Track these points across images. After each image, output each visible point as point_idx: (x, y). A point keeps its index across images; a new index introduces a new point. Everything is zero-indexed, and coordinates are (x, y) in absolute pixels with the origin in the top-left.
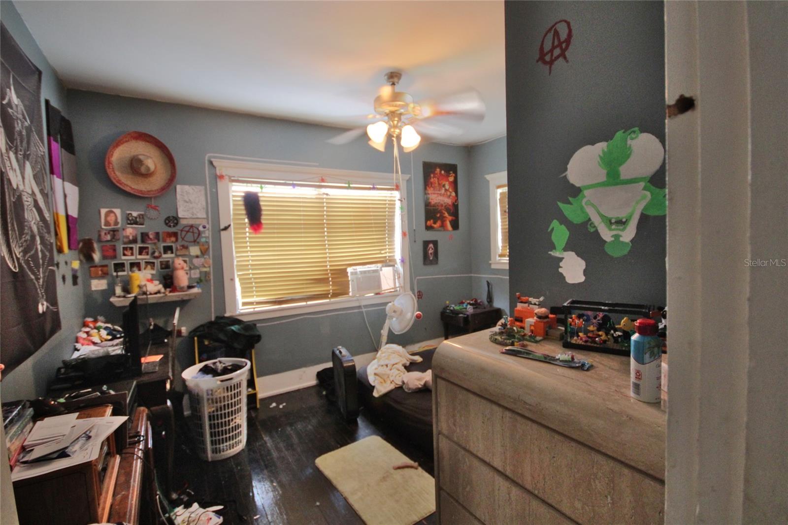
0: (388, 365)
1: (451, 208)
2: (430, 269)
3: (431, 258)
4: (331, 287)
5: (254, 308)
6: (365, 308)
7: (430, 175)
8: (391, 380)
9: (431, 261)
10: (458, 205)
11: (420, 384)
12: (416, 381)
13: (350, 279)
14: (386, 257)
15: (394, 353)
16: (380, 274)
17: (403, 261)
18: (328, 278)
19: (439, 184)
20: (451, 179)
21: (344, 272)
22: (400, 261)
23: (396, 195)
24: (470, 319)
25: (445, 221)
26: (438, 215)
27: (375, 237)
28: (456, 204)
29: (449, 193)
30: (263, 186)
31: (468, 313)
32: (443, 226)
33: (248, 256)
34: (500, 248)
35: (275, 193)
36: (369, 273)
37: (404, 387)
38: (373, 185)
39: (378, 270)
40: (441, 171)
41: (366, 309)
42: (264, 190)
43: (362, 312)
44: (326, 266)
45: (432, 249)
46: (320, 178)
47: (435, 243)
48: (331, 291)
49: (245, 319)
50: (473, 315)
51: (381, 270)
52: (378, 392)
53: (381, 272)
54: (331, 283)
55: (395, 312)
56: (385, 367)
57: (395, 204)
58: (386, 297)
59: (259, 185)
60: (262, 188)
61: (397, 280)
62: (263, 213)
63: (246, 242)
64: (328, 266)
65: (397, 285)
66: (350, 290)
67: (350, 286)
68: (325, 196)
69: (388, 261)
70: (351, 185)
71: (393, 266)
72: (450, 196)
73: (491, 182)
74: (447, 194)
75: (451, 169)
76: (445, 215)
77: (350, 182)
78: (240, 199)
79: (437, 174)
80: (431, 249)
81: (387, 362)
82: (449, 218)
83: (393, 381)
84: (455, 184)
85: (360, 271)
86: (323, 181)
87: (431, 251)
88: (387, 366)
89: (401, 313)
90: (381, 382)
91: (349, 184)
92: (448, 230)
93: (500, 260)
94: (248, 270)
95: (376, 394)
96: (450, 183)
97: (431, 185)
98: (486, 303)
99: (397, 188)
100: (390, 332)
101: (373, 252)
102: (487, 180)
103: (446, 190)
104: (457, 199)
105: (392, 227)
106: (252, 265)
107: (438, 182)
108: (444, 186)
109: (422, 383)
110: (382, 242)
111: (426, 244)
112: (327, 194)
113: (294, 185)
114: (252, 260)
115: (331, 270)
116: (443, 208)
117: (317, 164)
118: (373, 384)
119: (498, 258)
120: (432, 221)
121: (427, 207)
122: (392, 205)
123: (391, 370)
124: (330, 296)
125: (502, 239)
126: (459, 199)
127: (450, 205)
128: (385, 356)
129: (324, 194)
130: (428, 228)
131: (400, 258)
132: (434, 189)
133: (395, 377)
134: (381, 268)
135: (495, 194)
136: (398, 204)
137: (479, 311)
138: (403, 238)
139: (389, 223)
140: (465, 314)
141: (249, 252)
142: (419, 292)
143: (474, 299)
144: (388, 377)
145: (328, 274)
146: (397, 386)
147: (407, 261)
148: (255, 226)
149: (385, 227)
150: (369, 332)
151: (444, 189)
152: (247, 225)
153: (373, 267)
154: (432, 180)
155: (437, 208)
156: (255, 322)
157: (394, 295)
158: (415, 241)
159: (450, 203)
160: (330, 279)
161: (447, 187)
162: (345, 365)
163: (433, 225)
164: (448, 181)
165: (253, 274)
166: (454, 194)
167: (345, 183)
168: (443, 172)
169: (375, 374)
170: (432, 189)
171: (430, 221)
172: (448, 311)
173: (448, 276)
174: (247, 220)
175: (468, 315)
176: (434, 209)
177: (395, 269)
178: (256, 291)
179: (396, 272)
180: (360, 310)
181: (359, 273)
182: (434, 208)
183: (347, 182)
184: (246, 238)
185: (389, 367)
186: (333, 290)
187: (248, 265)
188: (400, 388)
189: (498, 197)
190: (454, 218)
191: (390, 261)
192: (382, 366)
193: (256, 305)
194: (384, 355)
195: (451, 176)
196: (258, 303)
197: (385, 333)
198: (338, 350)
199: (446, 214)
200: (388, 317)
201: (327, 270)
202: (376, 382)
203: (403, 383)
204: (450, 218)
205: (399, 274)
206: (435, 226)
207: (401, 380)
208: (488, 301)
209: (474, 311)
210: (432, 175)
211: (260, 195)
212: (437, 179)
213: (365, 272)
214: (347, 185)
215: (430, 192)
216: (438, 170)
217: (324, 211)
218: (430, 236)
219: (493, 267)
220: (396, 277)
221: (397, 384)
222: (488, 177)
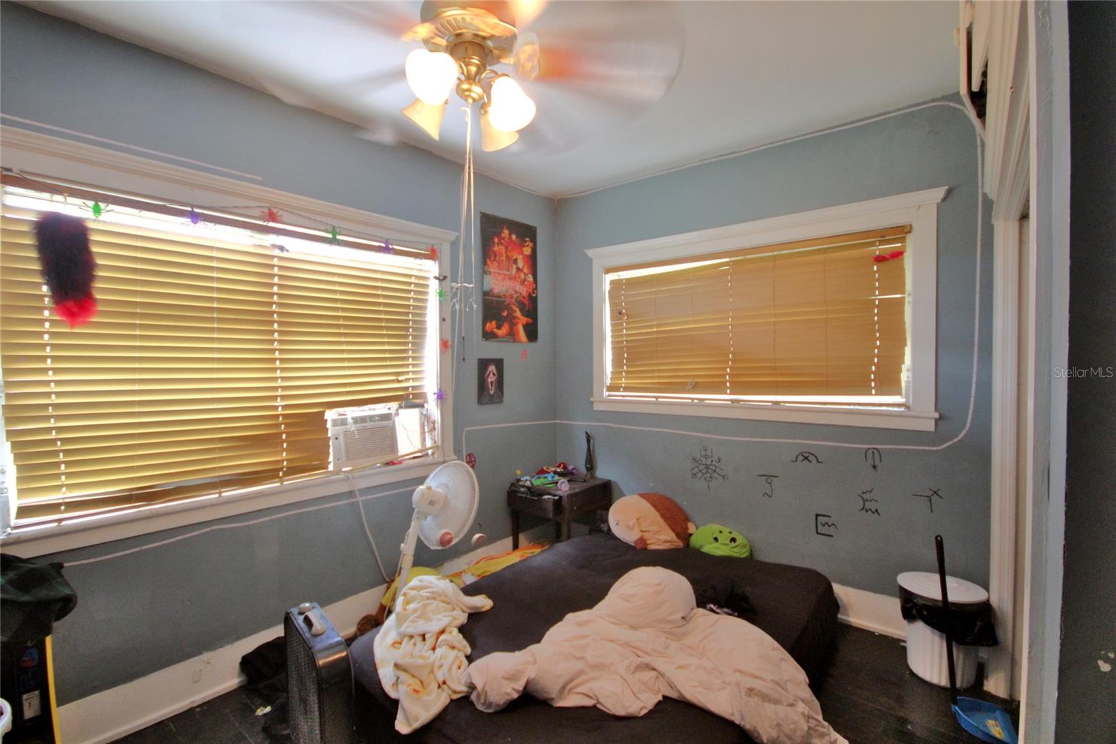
0: (427, 636)
1: (526, 302)
2: (490, 411)
3: (492, 392)
4: (284, 454)
5: (60, 521)
6: (362, 496)
7: (493, 239)
8: (441, 681)
9: (492, 396)
10: (536, 297)
11: (514, 689)
12: (504, 682)
13: (330, 434)
14: (406, 388)
15: (434, 598)
16: (394, 423)
17: (440, 396)
18: (280, 434)
19: (507, 257)
20: (527, 251)
21: (317, 420)
22: (435, 396)
23: (430, 268)
24: (565, 503)
25: (516, 324)
26: (505, 314)
27: (387, 347)
28: (534, 295)
29: (522, 276)
30: (102, 205)
31: (559, 493)
32: (512, 335)
33: (47, 383)
34: (609, 375)
35: (139, 228)
36: (371, 421)
37: (473, 697)
38: (387, 242)
39: (391, 414)
40: (510, 234)
41: (364, 498)
42: (104, 216)
43: (355, 505)
44: (276, 408)
45: (494, 375)
46: (266, 210)
47: (499, 363)
48: (285, 463)
49: (24, 552)
50: (571, 496)
51: (397, 414)
52: (408, 720)
53: (397, 419)
54: (285, 445)
55: (431, 503)
56: (419, 639)
57: (426, 286)
58: (409, 468)
59: (91, 203)
60: (97, 210)
61: (427, 435)
62: (100, 273)
63: (43, 346)
64: (280, 408)
65: (429, 443)
66: (331, 459)
67: (331, 450)
68: (277, 252)
69: (411, 396)
70: (339, 237)
71: (421, 406)
72: (525, 280)
73: (594, 261)
74: (519, 278)
75: (527, 233)
76: (515, 314)
77: (337, 230)
78: (25, 228)
79: (503, 239)
80: (491, 375)
81: (422, 626)
82: (522, 320)
83: (444, 683)
84: (532, 260)
85: (353, 419)
86: (272, 217)
87: (491, 379)
88: (423, 637)
89: (446, 503)
90: (416, 691)
91: (334, 233)
92: (519, 341)
93: (609, 396)
94: (48, 418)
95: (403, 726)
96: (526, 257)
97: (495, 257)
98: (583, 470)
99: (432, 255)
100: (420, 546)
101: (381, 378)
102: (589, 258)
103: (518, 269)
104: (536, 288)
105: (420, 329)
106: (57, 406)
107: (506, 253)
108: (515, 261)
109: (520, 686)
110: (400, 357)
111: (483, 364)
112: (282, 248)
113: (195, 217)
114: (58, 394)
115: (284, 416)
116: (513, 300)
117: (260, 178)
118: (393, 694)
119: (606, 393)
120: (494, 323)
121: (487, 297)
122: (422, 288)
123: (434, 649)
124: (281, 474)
125: (612, 360)
126: (538, 288)
127: (524, 297)
128: (415, 611)
129: (274, 246)
130: (488, 335)
131: (436, 390)
132: (499, 266)
133: (450, 669)
134: (397, 410)
135: (601, 282)
136: (434, 286)
137: (578, 488)
138: (442, 353)
139: (414, 322)
140: (554, 495)
141: (50, 373)
142: (470, 455)
143: (562, 463)
144: (432, 672)
145: (278, 425)
146: (455, 697)
147: (450, 397)
148: (71, 304)
149: (407, 329)
150: (369, 545)
151: (515, 266)
152: (47, 300)
153: (381, 409)
154: (496, 248)
155: (503, 299)
156: (56, 560)
157: (423, 465)
158: (464, 359)
159: (525, 294)
160: (284, 436)
161: (521, 264)
162: (321, 662)
163: (495, 330)
164: (522, 253)
165: (59, 430)
166: (530, 278)
167: (327, 231)
168: (514, 237)
169: (397, 666)
170: (495, 264)
171: (491, 322)
172: (522, 489)
173: (519, 424)
174: (45, 288)
175: (561, 497)
176: (498, 302)
177: (425, 413)
178: (68, 475)
179: (426, 418)
180: (353, 500)
181: (350, 421)
182: (499, 299)
183: (330, 229)
184: (42, 334)
185: (430, 641)
186: (288, 460)
187: (46, 406)
188: (462, 703)
189: (607, 287)
190: (530, 321)
191: (416, 396)
192: (411, 637)
193: (65, 511)
194: (411, 606)
195: (527, 246)
196: (72, 506)
197: (408, 548)
198: (301, 613)
199: (518, 314)
200: (415, 515)
201: (277, 416)
202: (402, 688)
203: (472, 687)
204: (524, 320)
205: (434, 422)
206: (499, 332)
207: (464, 679)
208: (587, 468)
209: (570, 489)
210: (496, 240)
211: (91, 225)
212: (504, 248)
213: (363, 419)
214: (330, 236)
215: (491, 270)
216: (506, 232)
217: (275, 284)
218: (492, 350)
219: (597, 407)
220: (426, 430)
221: (455, 692)
222: (591, 253)
